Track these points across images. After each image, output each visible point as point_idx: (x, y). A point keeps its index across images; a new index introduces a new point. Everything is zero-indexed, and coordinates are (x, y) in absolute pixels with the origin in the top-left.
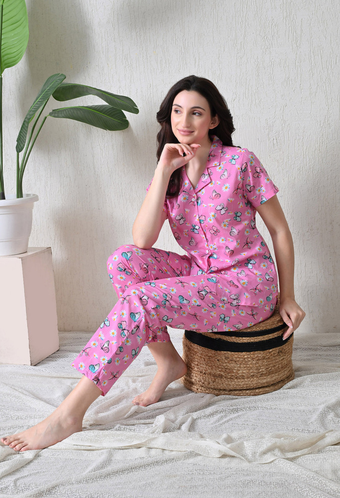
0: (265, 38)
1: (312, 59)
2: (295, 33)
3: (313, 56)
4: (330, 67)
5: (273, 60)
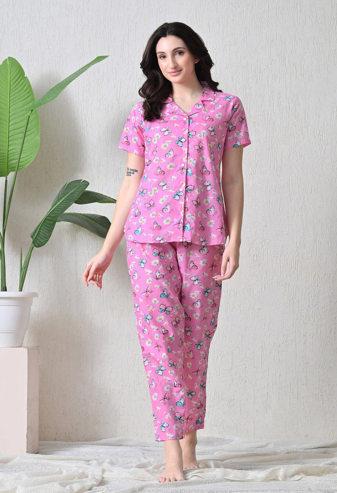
0: (250, 165)
1: (291, 187)
2: (276, 163)
3: (291, 184)
4: (306, 195)
5: (256, 185)
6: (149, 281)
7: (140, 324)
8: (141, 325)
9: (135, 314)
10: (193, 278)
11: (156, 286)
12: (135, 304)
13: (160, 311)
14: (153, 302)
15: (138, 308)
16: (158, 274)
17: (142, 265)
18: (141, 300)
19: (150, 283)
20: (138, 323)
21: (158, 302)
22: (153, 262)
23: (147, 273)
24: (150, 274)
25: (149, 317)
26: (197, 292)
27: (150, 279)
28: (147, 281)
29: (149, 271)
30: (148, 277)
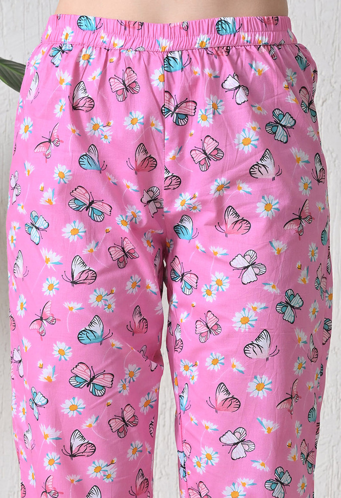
6: (50, 286)
7: (21, 415)
8: (23, 419)
9: (10, 381)
10: (240, 262)
11: (67, 305)
12: (12, 353)
13: (74, 383)
14: (56, 354)
15: (21, 366)
16: (78, 269)
17: (35, 235)
18: (27, 344)
19: (53, 293)
20: (18, 412)
21: (69, 355)
22: (67, 230)
23: (48, 260)
24: (55, 264)
25: (40, 400)
26: (256, 305)
27: (54, 281)
28: (45, 286)
29: (52, 257)
30: (49, 273)
